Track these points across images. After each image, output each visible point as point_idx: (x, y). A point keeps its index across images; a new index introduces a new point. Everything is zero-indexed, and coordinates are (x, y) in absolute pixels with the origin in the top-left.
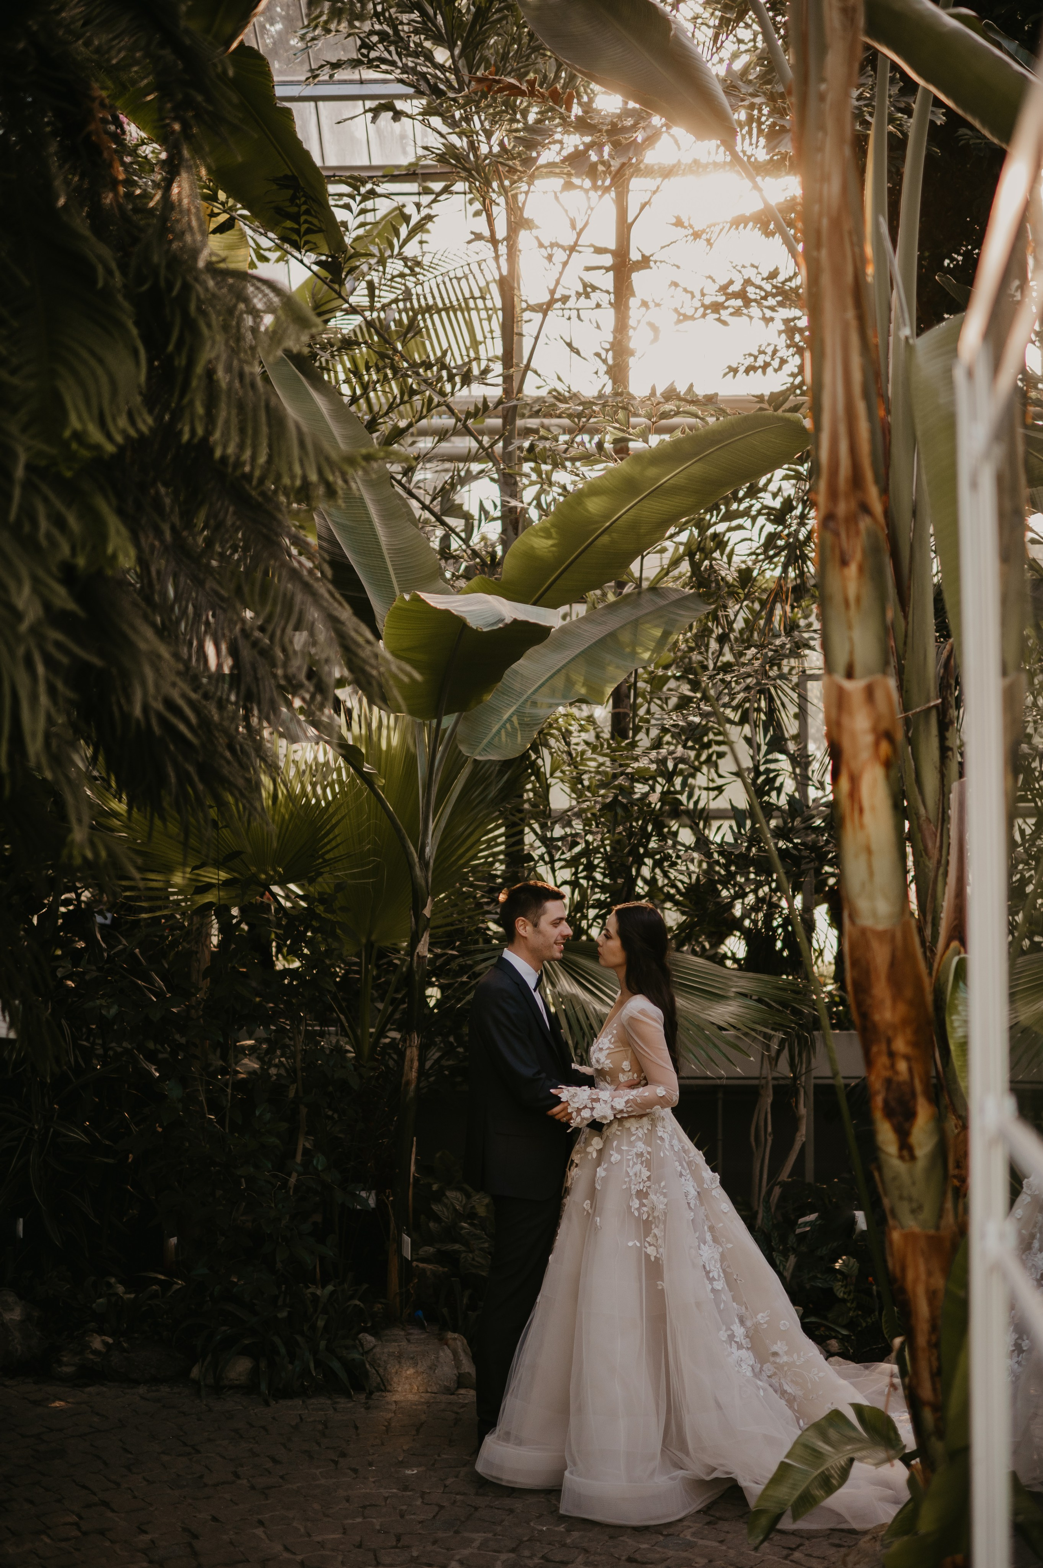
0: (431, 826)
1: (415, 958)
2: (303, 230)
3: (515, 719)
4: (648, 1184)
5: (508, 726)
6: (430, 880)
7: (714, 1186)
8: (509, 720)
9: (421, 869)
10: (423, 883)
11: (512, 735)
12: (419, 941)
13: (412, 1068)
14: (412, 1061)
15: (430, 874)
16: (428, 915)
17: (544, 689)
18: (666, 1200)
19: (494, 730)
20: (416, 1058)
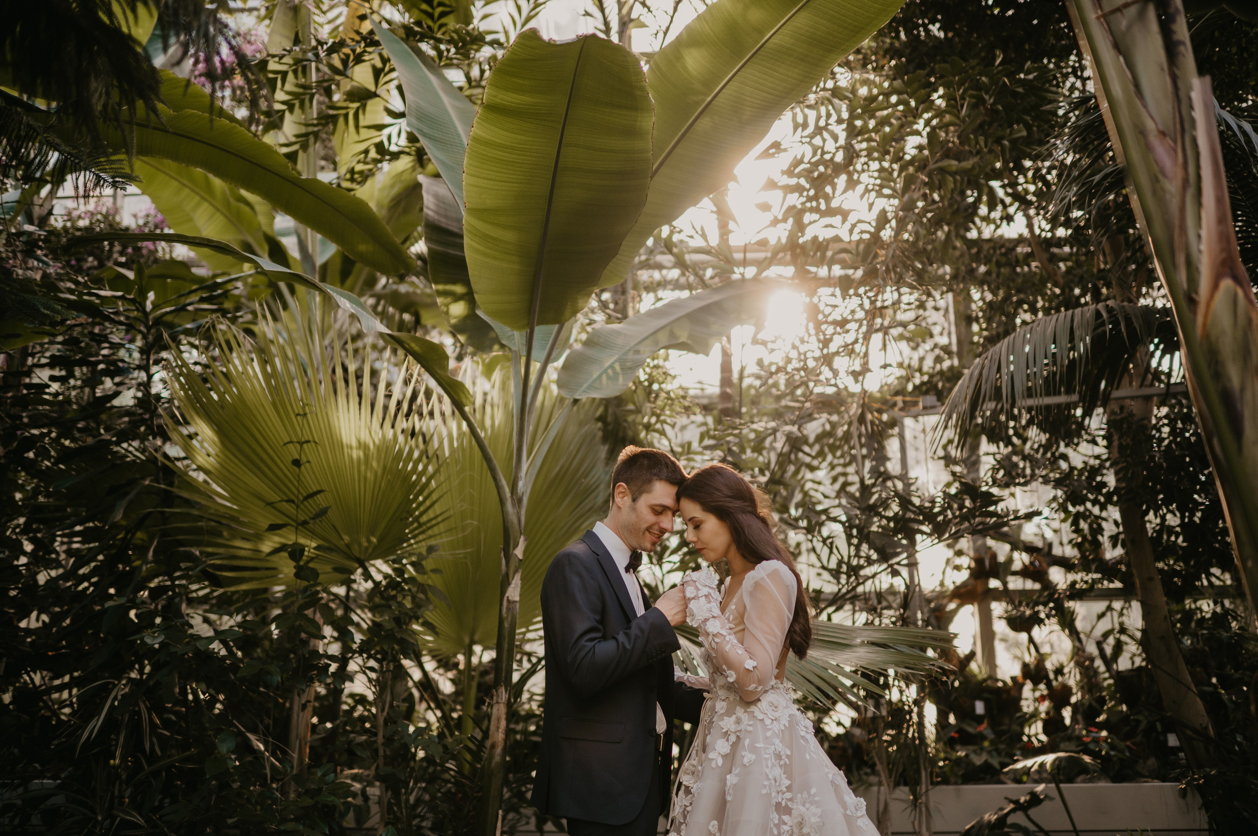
0: (525, 466)
1: (505, 603)
2: (436, 14)
3: (617, 367)
4: (788, 795)
5: (610, 372)
6: (523, 519)
7: (859, 814)
8: (611, 366)
9: (513, 505)
10: (515, 521)
11: (614, 378)
12: (509, 584)
13: (498, 728)
14: (499, 719)
15: (523, 512)
16: (520, 556)
17: (647, 341)
18: (819, 811)
19: (595, 376)
20: (503, 717)
